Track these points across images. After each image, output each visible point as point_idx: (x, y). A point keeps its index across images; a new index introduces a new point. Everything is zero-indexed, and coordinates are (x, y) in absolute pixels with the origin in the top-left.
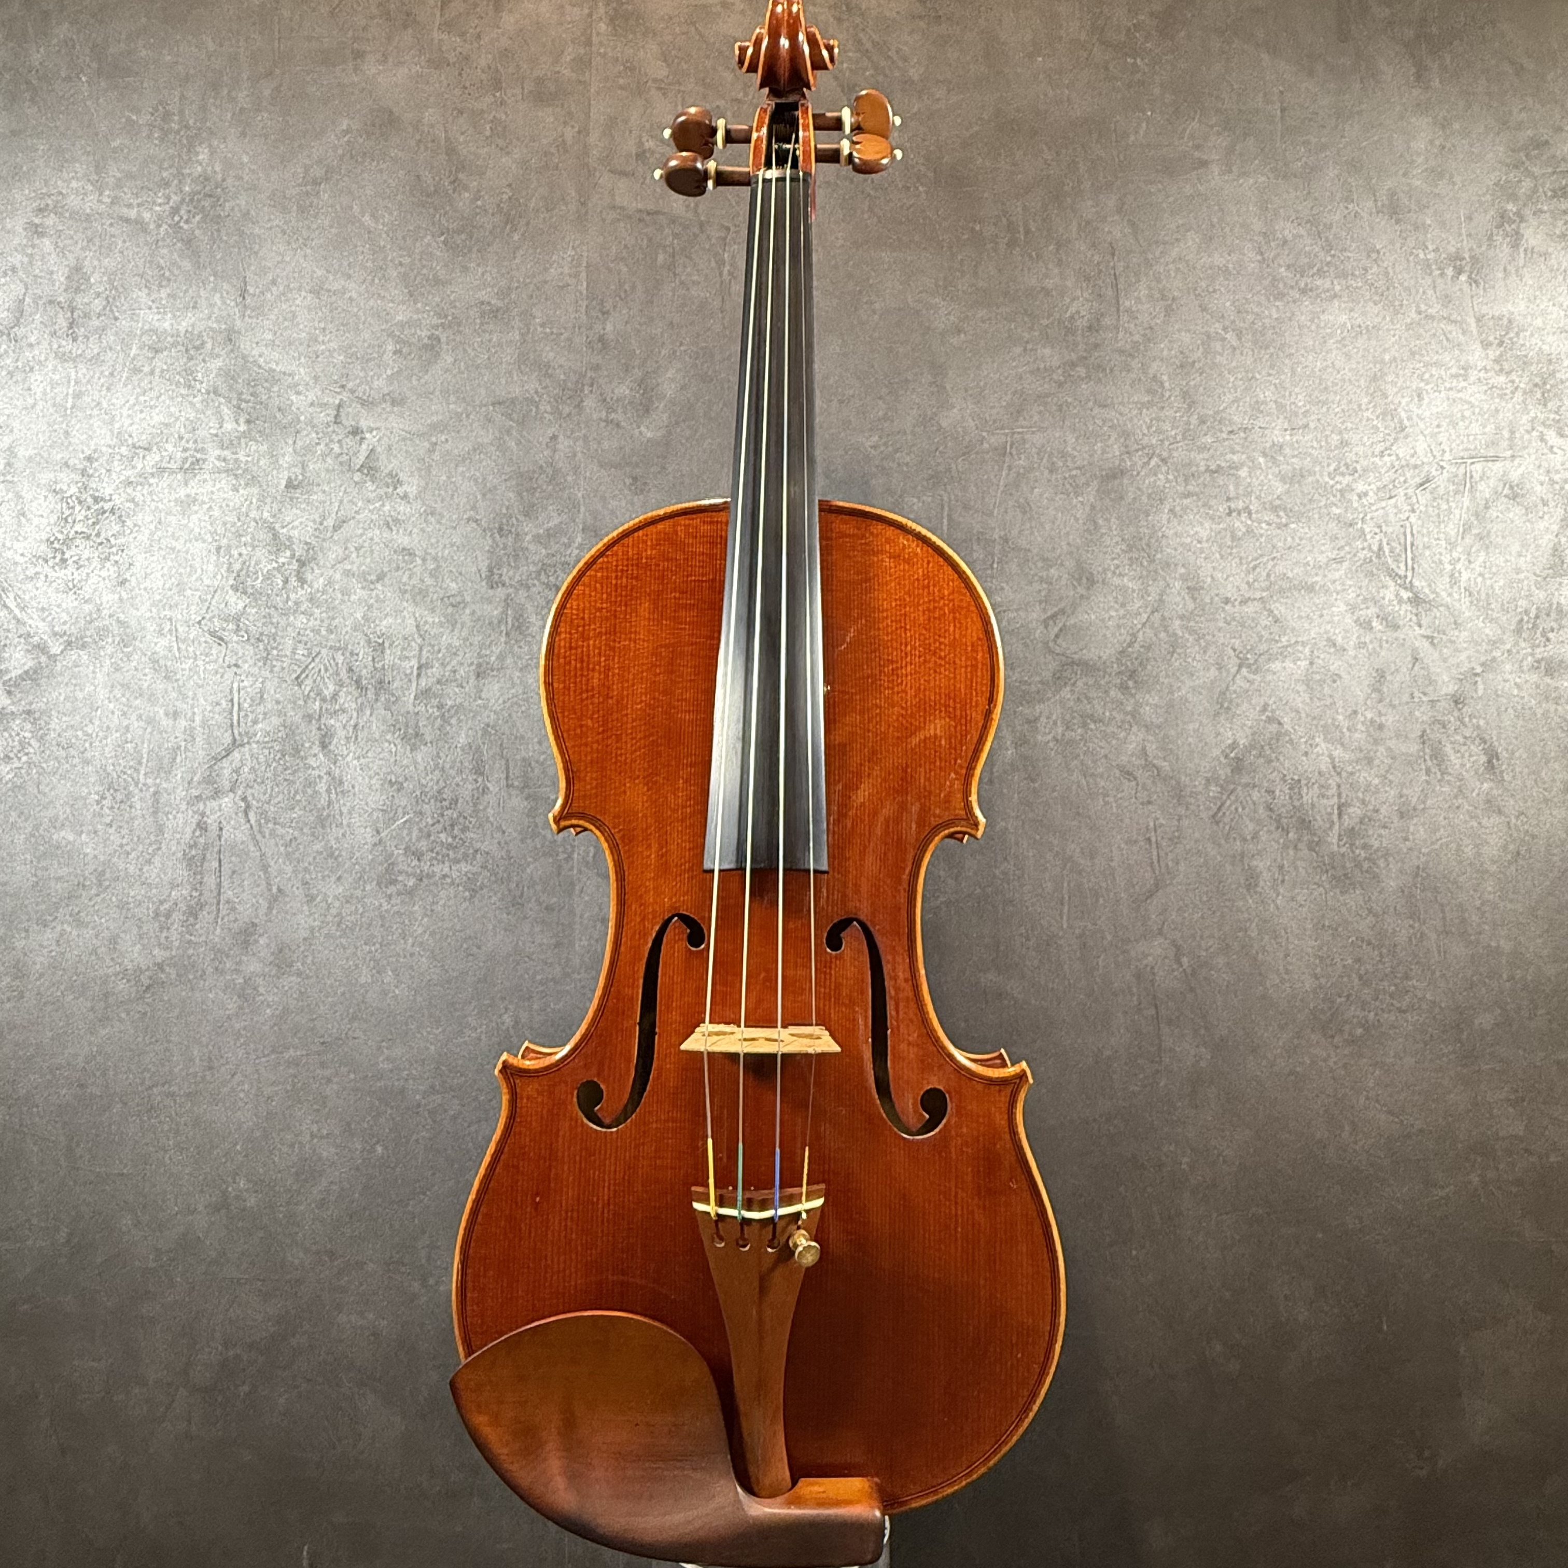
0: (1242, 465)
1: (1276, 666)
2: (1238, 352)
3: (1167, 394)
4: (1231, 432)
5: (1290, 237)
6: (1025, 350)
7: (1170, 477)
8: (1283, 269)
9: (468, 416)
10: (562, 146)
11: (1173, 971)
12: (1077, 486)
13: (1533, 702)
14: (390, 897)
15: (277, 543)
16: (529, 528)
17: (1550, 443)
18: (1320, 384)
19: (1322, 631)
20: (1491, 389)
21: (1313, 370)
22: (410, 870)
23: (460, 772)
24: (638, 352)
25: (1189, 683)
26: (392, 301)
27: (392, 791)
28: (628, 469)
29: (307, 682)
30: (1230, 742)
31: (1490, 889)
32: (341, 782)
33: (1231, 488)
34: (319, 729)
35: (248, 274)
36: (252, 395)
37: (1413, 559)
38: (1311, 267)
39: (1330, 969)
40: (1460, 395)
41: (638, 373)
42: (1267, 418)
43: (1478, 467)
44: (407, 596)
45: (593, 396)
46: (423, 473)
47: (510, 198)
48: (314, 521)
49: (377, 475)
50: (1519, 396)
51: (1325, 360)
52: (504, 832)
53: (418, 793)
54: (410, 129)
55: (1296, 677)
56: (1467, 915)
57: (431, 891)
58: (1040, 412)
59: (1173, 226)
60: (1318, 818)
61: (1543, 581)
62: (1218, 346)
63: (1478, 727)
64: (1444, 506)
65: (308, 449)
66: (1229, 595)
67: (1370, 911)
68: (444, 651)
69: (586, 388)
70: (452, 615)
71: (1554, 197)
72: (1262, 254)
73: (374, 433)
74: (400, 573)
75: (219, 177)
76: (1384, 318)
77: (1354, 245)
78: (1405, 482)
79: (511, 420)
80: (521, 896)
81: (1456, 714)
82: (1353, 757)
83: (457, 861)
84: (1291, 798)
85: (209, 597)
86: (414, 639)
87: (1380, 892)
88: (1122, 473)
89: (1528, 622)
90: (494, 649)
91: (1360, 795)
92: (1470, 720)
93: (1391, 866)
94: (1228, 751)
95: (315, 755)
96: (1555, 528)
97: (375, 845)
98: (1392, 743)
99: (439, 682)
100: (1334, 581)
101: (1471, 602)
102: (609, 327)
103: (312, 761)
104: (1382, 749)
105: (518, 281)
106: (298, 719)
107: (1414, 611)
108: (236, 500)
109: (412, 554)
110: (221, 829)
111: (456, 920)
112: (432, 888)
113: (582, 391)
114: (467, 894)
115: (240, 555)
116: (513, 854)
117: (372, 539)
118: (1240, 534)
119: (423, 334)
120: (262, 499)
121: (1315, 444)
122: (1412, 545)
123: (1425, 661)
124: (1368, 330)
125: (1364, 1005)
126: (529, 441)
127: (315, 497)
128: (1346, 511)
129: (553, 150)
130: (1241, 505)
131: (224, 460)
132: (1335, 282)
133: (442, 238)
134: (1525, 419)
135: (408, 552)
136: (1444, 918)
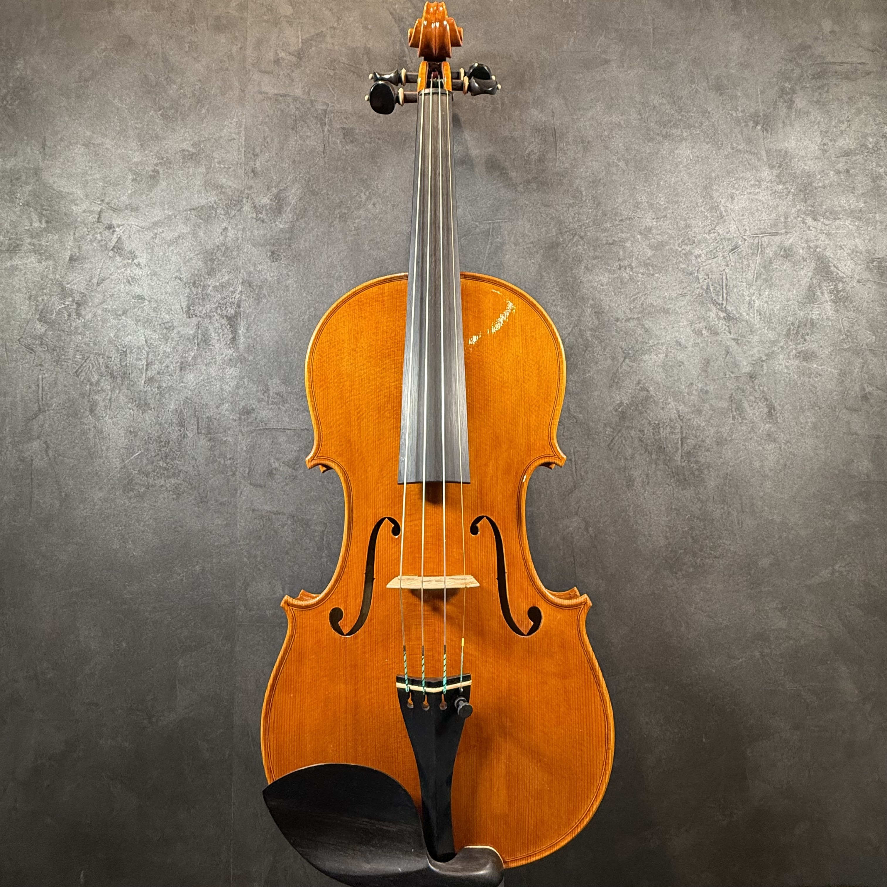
0: (628, 240)
1: (646, 357)
2: (626, 173)
3: (584, 199)
4: (621, 220)
5: (657, 105)
6: (501, 174)
7: (585, 247)
8: (652, 124)
9: (175, 217)
10: (231, 57)
11: (584, 536)
12: (531, 254)
13: (796, 377)
14: (130, 498)
15: (64, 293)
16: (211, 282)
17: (809, 224)
18: (674, 191)
19: (673, 336)
20: (774, 193)
21: (670, 184)
22: (142, 482)
23: (171, 424)
24: (274, 178)
25: (595, 368)
26: (131, 150)
27: (131, 437)
28: (268, 247)
29: (83, 374)
30: (618, 402)
31: (769, 486)
32: (102, 432)
33: (621, 253)
34: (89, 401)
35: (47, 135)
36: (49, 206)
37: (726, 294)
38: (670, 122)
39: (675, 534)
40: (756, 197)
41: (274, 190)
42: (643, 212)
43: (766, 239)
44: (139, 323)
45: (249, 204)
46: (149, 251)
47: (200, 88)
48: (86, 280)
49: (123, 252)
50: (790, 197)
51: (677, 177)
52: (196, 460)
53: (146, 438)
54: (141, 48)
55: (657, 363)
56: (755, 501)
57: (154, 495)
58: (509, 210)
59: (589, 99)
60: (669, 446)
61: (803, 305)
62: (614, 170)
63: (763, 392)
64: (746, 263)
65: (82, 237)
66: (619, 316)
67: (699, 499)
68: (161, 355)
69: (244, 199)
70: (166, 334)
71: (812, 79)
72: (640, 115)
73: (121, 228)
74: (136, 310)
75: (30, 78)
76: (712, 152)
77: (695, 109)
78: (723, 248)
79: (201, 219)
80: (206, 497)
81: (751, 384)
82: (690, 410)
83: (169, 477)
84: (653, 434)
85: (25, 325)
86: (144, 348)
87: (705, 488)
88: (558, 245)
89: (793, 330)
90: (190, 353)
91: (694, 432)
92: (759, 388)
93: (711, 473)
94: (617, 407)
95: (87, 416)
96: (810, 274)
97: (121, 468)
98: (713, 402)
99: (158, 373)
100: (681, 307)
101: (760, 319)
102: (258, 164)
103: (85, 420)
104: (707, 405)
105: (205, 137)
106: (76, 396)
107: (727, 324)
108: (40, 268)
109: (143, 299)
110: (32, 460)
111: (168, 511)
112: (155, 493)
113: (242, 201)
114: (175, 496)
115: (43, 300)
116: (201, 472)
117: (119, 290)
118: (626, 280)
119: (149, 169)
120: (55, 269)
121: (670, 227)
122: (726, 285)
123: (733, 353)
124: (702, 160)
125: (695, 555)
126: (211, 231)
127: (86, 266)
128: (688, 266)
129: (225, 59)
130: (626, 263)
131: (34, 245)
132: (684, 131)
133: (160, 112)
134: (793, 210)
135: (141, 298)
136: (741, 503)
